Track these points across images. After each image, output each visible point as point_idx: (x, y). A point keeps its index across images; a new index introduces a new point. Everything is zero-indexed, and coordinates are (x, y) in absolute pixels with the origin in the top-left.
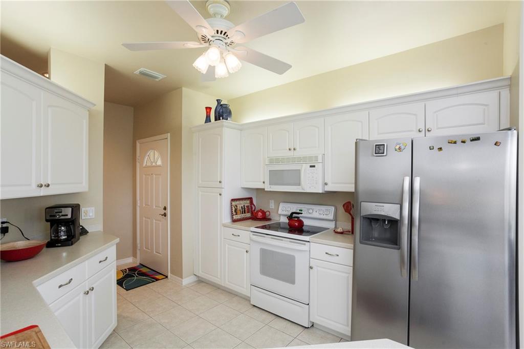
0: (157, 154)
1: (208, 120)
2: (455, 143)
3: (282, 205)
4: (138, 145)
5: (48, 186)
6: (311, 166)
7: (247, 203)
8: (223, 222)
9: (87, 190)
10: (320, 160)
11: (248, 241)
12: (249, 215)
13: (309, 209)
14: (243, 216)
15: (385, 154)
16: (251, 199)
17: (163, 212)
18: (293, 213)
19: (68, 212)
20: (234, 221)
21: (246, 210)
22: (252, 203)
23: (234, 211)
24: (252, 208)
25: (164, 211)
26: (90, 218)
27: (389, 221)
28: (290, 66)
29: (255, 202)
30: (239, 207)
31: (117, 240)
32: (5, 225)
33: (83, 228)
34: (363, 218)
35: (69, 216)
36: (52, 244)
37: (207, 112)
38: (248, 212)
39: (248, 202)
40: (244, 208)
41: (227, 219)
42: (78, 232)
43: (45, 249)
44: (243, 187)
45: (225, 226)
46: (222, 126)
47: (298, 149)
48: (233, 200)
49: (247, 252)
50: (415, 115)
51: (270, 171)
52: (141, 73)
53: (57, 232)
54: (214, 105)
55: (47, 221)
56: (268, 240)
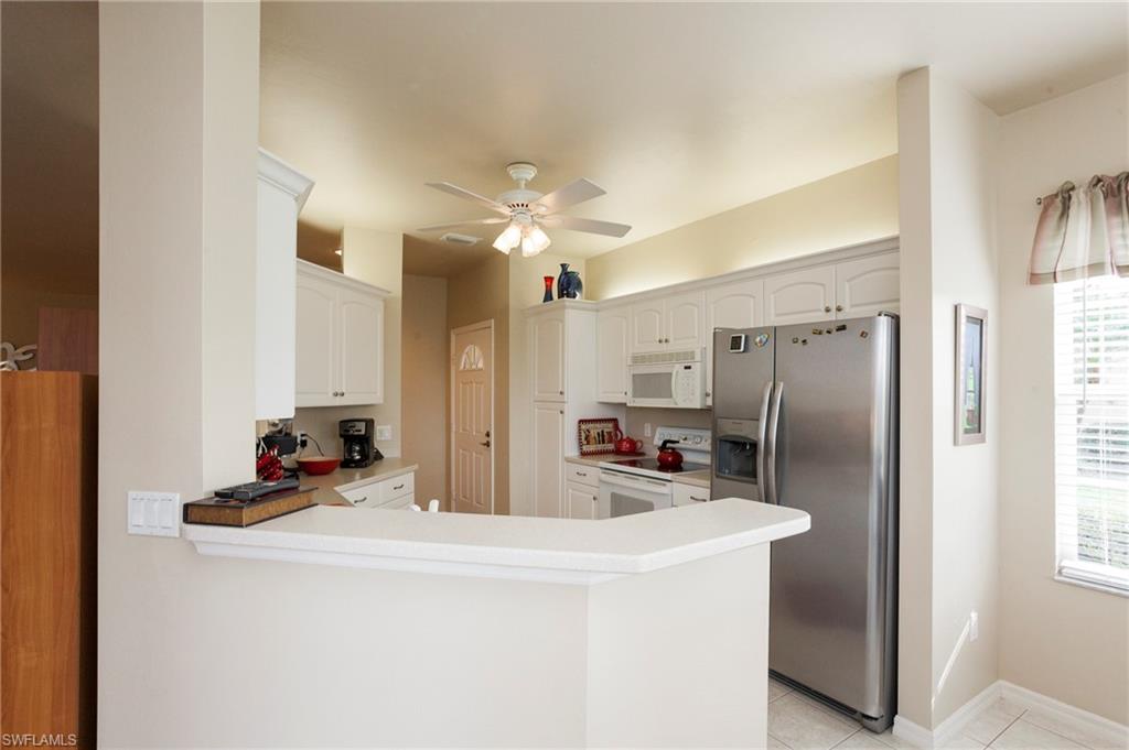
0: (478, 352)
1: (548, 297)
2: (820, 333)
3: (659, 430)
4: (453, 338)
5: (343, 395)
6: (686, 368)
7: (609, 427)
8: (566, 455)
9: (381, 401)
10: (698, 358)
11: (596, 483)
12: (611, 447)
13: (695, 437)
14: (600, 447)
15: (742, 350)
16: (615, 421)
17: (485, 440)
18: (665, 442)
19: (362, 426)
20: (584, 454)
21: (606, 438)
22: (617, 427)
23: (584, 438)
24: (616, 435)
25: (487, 439)
26: (386, 438)
27: (750, 444)
28: (629, 228)
29: (622, 426)
30: (593, 433)
31: (416, 467)
32: (304, 438)
33: (378, 452)
34: (721, 441)
35: (363, 432)
36: (347, 463)
37: (547, 286)
38: (610, 442)
39: (611, 425)
40: (603, 436)
41: (573, 452)
42: (372, 455)
43: (338, 470)
44: (601, 400)
45: (568, 460)
46: (564, 307)
47: (671, 340)
48: (581, 421)
49: (594, 499)
50: (822, 285)
51: (634, 376)
52: (448, 238)
53: (350, 451)
54: (556, 273)
55: (341, 436)
56: (620, 480)
